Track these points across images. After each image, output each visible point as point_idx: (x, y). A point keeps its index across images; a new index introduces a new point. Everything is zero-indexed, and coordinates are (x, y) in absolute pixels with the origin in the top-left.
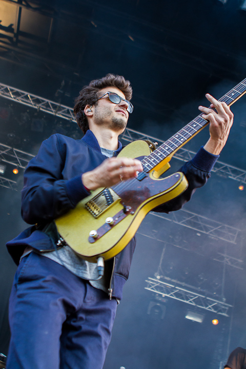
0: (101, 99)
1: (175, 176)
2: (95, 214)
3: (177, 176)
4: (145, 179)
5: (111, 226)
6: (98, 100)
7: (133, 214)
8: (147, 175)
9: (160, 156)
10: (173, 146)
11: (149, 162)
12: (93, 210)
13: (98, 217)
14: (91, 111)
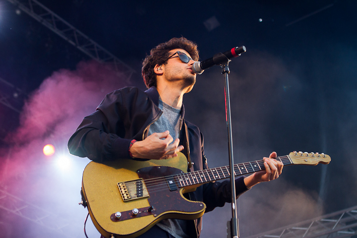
0: (170, 58)
1: (199, 204)
2: (124, 197)
3: (201, 205)
4: (175, 191)
5: (134, 216)
6: (167, 60)
7: (155, 217)
8: (178, 189)
9: (194, 179)
10: (207, 177)
11: (184, 179)
12: (123, 192)
13: (125, 201)
14: (161, 69)
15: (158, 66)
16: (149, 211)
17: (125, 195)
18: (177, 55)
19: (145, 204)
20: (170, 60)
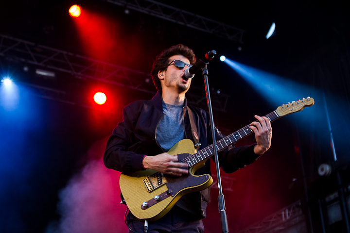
3: (206, 177)
5: (159, 201)
6: (167, 67)
7: (173, 197)
9: (199, 157)
10: (209, 153)
11: (191, 160)
12: (148, 186)
13: (150, 192)
14: (162, 75)
15: (160, 72)
16: (168, 194)
17: (149, 188)
18: (173, 63)
19: (164, 189)
20: (169, 67)
